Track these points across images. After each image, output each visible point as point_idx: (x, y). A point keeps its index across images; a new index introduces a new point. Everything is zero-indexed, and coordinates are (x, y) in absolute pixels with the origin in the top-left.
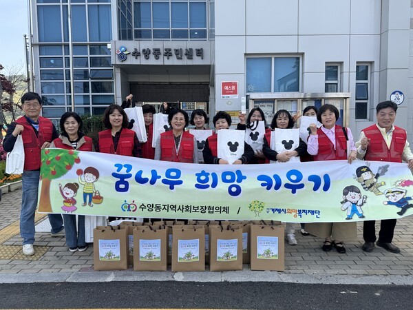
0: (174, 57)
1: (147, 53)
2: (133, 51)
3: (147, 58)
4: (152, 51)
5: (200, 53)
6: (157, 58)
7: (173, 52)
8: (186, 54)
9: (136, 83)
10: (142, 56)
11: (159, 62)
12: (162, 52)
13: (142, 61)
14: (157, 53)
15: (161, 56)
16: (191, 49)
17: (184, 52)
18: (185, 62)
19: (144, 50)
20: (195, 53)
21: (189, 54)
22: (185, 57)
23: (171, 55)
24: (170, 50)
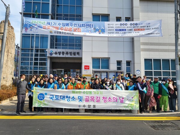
0: (69, 54)
1: (60, 53)
2: (55, 52)
3: (60, 54)
4: (61, 53)
5: (78, 53)
6: (63, 55)
7: (69, 53)
8: (73, 54)
9: (55, 62)
10: (58, 54)
11: (64, 56)
12: (65, 53)
13: (58, 56)
14: (63, 53)
15: (65, 54)
16: (75, 52)
17: (73, 53)
18: (73, 56)
19: (59, 52)
20: (76, 53)
21: (74, 54)
22: (73, 55)
23: (68, 54)
24: (68, 52)
